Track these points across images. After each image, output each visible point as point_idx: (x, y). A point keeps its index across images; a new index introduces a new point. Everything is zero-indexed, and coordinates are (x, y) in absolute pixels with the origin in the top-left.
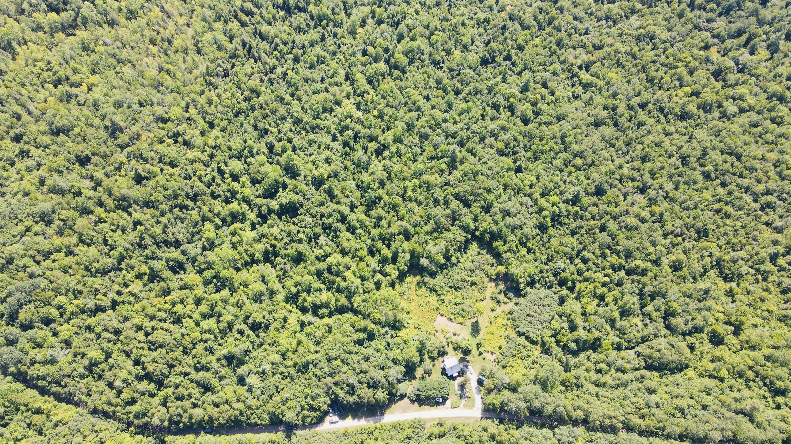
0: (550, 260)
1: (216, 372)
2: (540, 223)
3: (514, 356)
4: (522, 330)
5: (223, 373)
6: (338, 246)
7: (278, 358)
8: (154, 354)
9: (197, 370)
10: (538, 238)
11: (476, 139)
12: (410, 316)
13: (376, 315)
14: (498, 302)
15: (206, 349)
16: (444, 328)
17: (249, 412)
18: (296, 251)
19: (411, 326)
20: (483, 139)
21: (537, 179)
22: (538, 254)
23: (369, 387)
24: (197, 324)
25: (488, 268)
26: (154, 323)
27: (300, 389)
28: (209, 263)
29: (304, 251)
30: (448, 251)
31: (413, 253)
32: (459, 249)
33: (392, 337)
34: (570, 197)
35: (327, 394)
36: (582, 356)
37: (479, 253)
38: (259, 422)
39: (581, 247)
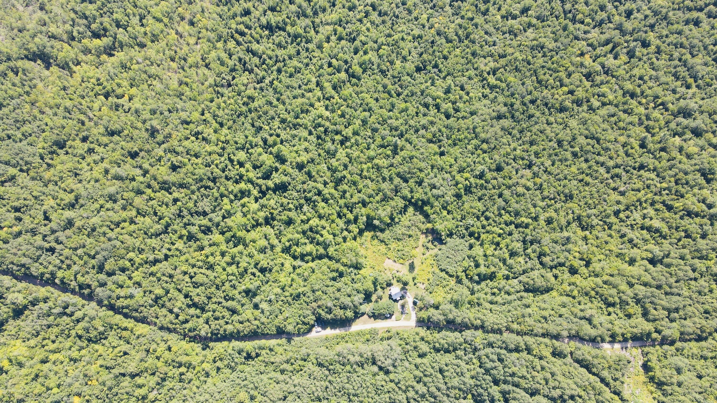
0: (463, 218)
1: (239, 301)
2: (456, 192)
3: (438, 285)
4: (443, 268)
5: (244, 301)
6: (316, 212)
7: (279, 291)
8: (198, 290)
9: (227, 300)
10: (455, 203)
11: (412, 131)
12: (367, 259)
13: (344, 260)
14: (427, 248)
15: (231, 286)
16: (390, 267)
17: (263, 326)
18: (288, 217)
19: (368, 267)
20: (417, 131)
21: (455, 160)
22: (455, 214)
23: (341, 308)
24: (224, 270)
25: (421, 225)
26: (195, 269)
27: (295, 311)
28: (228, 227)
29: (293, 217)
30: (392, 214)
31: (368, 217)
32: (401, 213)
33: (355, 274)
34: (478, 173)
35: (313, 314)
36: (483, 284)
37: (414, 215)
38: (269, 332)
39: (485, 209)
